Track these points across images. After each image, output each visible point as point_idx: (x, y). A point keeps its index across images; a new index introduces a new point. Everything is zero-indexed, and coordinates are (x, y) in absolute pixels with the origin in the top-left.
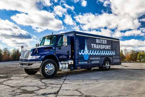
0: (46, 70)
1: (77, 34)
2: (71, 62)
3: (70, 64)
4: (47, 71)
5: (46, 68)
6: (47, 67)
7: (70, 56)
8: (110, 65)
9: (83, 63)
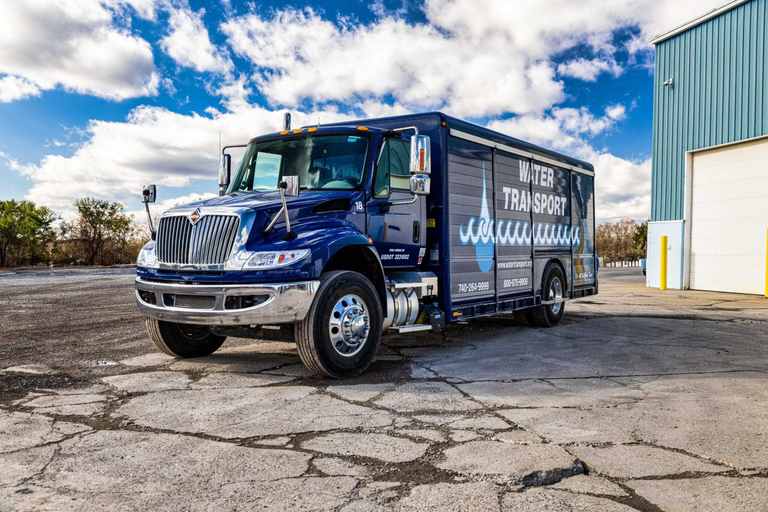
0: (335, 330)
1: (455, 133)
2: (428, 283)
3: (424, 293)
4: (340, 335)
5: (333, 320)
6: (337, 315)
7: (422, 252)
8: (563, 296)
9: (473, 287)
